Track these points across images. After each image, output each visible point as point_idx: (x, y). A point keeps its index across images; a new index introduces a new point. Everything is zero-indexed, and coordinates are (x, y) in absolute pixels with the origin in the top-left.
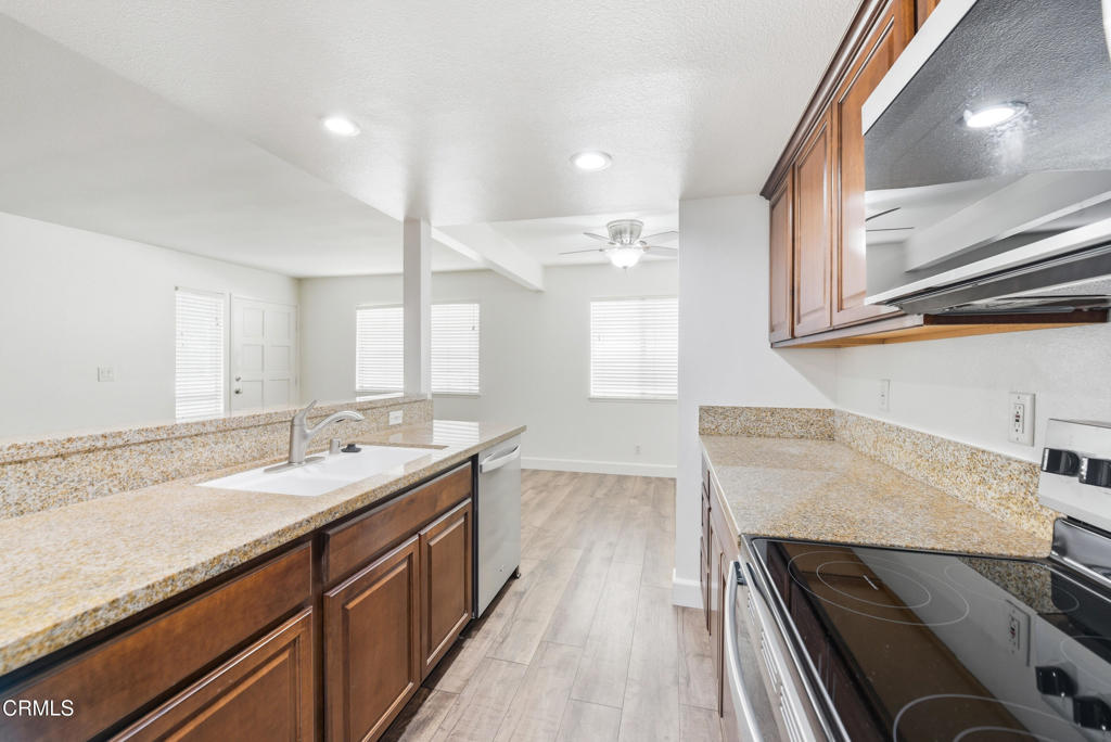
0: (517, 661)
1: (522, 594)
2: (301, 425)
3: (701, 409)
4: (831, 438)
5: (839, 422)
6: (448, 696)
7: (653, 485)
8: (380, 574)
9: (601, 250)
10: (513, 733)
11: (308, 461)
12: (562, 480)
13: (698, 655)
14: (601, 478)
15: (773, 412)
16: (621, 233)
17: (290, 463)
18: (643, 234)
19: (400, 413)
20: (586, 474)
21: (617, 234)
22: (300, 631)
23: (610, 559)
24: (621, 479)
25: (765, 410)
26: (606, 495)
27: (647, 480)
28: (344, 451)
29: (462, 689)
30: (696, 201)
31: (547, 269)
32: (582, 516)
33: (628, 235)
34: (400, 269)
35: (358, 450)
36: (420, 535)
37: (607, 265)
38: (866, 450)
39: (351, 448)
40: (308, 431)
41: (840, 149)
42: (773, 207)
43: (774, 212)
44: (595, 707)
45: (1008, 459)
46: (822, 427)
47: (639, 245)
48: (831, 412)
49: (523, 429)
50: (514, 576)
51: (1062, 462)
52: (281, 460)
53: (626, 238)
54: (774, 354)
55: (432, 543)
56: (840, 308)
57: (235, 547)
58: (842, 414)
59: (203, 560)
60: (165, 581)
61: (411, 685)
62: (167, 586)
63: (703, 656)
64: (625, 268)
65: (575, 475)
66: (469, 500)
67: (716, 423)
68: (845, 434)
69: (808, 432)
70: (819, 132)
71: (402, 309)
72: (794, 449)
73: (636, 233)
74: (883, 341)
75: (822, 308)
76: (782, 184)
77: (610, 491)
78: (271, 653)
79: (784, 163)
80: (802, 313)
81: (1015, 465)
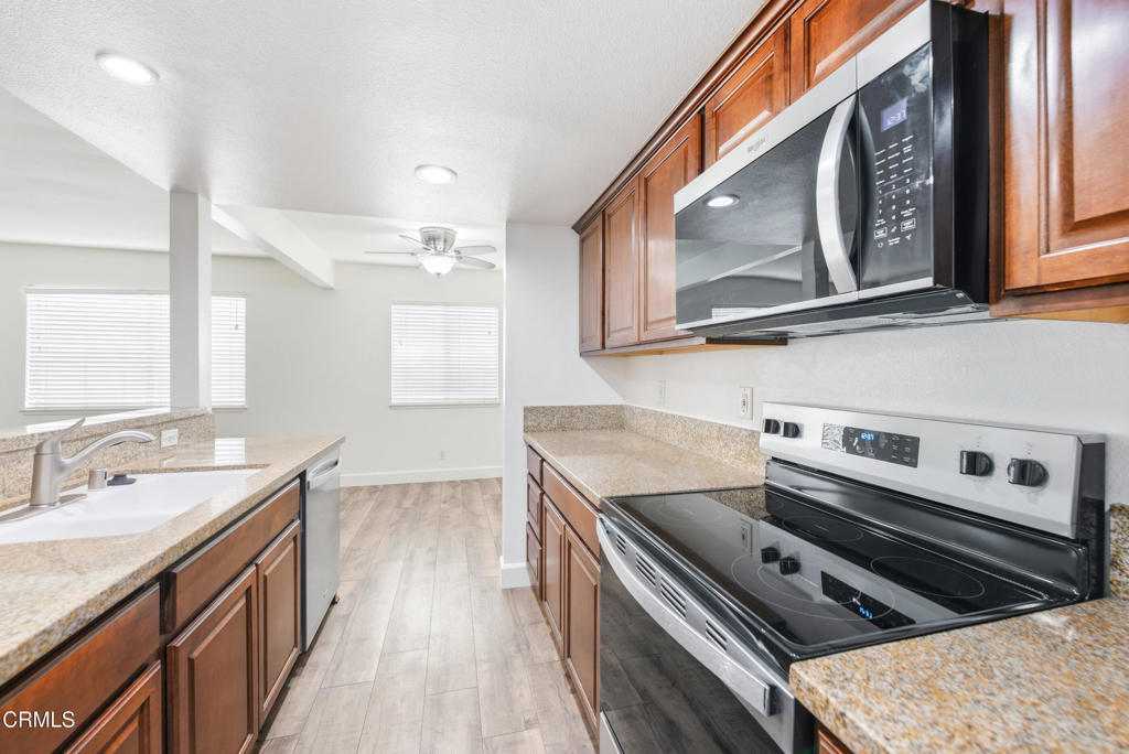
0: (360, 681)
1: (346, 617)
2: (54, 453)
3: (526, 409)
4: (622, 427)
5: (628, 414)
6: (285, 741)
7: (460, 489)
8: (221, 614)
9: (412, 254)
10: (375, 746)
11: (64, 500)
12: (361, 496)
13: (532, 624)
14: (404, 489)
15: (582, 409)
16: (434, 240)
17: (34, 506)
18: (457, 244)
19: (174, 432)
20: (386, 486)
21: (430, 239)
22: (150, 691)
23: (434, 564)
24: (427, 486)
25: (576, 408)
26: (414, 504)
27: (453, 484)
28: (110, 484)
29: (302, 727)
30: (522, 225)
31: (339, 264)
32: (393, 528)
33: (442, 243)
34: (165, 246)
35: (132, 481)
36: (257, 565)
37: (418, 268)
38: (648, 433)
39: (119, 479)
40: (67, 461)
41: (646, 212)
42: (582, 241)
43: (585, 245)
44: (452, 694)
45: (740, 429)
46: (614, 420)
47: (453, 254)
48: (621, 408)
49: (342, 440)
50: (334, 602)
51: (771, 426)
52: (23, 502)
53: (440, 246)
54: (582, 361)
55: (267, 573)
56: (645, 329)
57: (92, 597)
58: (631, 408)
59: (59, 617)
60: (20, 648)
61: (250, 737)
62: (21, 655)
63: (535, 623)
64: (439, 274)
65: (374, 489)
66: (298, 522)
67: (540, 420)
68: (634, 423)
69: (607, 423)
70: (628, 192)
71: (167, 298)
72: (600, 437)
73: (449, 243)
74: (661, 352)
75: (631, 328)
76: (595, 224)
77: (418, 499)
78: (121, 724)
79: (596, 207)
80: (611, 330)
81: (743, 432)
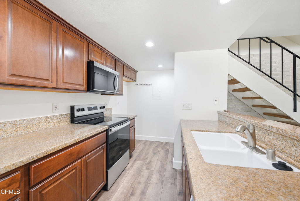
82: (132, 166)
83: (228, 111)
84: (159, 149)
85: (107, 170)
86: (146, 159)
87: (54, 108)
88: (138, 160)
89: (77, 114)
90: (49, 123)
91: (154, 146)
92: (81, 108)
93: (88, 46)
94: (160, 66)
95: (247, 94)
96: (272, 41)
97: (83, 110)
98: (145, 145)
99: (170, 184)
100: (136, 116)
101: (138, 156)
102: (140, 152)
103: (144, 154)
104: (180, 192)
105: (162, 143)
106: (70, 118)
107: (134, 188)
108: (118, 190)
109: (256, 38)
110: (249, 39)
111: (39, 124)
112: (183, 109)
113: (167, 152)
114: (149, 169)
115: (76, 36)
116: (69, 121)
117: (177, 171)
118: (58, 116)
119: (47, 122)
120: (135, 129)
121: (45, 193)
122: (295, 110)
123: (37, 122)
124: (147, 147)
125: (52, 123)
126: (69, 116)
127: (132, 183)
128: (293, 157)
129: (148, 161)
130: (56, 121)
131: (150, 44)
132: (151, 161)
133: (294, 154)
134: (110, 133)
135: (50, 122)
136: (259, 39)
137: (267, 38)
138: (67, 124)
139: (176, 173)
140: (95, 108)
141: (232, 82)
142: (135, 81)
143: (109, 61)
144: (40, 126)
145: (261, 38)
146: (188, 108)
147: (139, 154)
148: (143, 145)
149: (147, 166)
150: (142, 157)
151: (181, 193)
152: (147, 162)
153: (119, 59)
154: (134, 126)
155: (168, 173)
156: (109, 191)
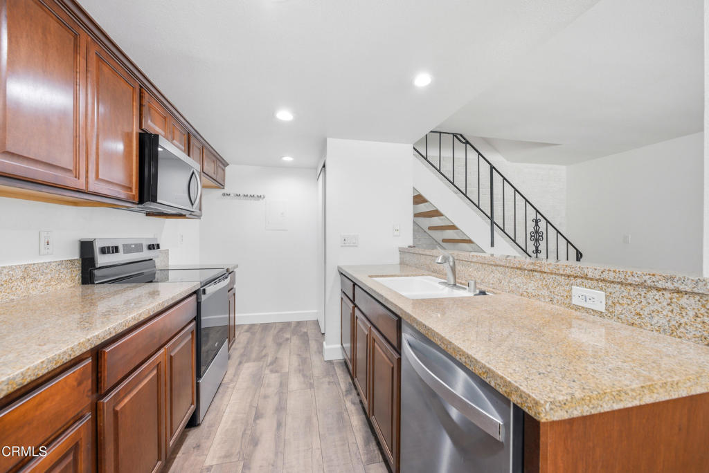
82: (236, 374)
83: (414, 247)
84: (288, 336)
85: (197, 380)
86: (265, 356)
87: (43, 243)
88: (245, 362)
89: (102, 260)
90: (34, 283)
91: (273, 332)
92: (110, 244)
93: (141, 97)
94: (288, 159)
95: (436, 221)
96: (467, 142)
97: (116, 250)
98: (253, 334)
99: (327, 383)
100: (237, 266)
101: (243, 355)
102: (245, 348)
103: (256, 348)
104: (346, 391)
105: (289, 324)
106: (80, 271)
107: (257, 408)
108: (224, 419)
109: (448, 133)
110: (440, 133)
111: (11, 283)
112: (342, 246)
113: (305, 338)
114: (277, 372)
115: (121, 71)
116: (77, 278)
117: (333, 364)
118: (54, 264)
119: (29, 280)
120: (234, 294)
121: (121, 409)
122: (492, 245)
123: (5, 279)
124: (258, 336)
125: (41, 283)
126: (78, 265)
127: (249, 400)
128: (491, 285)
129: (269, 359)
130: (49, 277)
131: (285, 115)
132: (276, 358)
133: (491, 282)
134: (204, 298)
135: (35, 280)
136: (452, 135)
137: (461, 135)
138: (74, 286)
139: (333, 367)
140: (138, 248)
141: (419, 199)
142: (222, 186)
143: (177, 134)
144: (14, 289)
145: (455, 135)
146: (352, 245)
147: (244, 352)
148: (248, 334)
149: (271, 367)
150: (254, 355)
151: (348, 392)
152: (269, 362)
153: (196, 131)
154: (232, 289)
155: (317, 369)
156: (202, 426)
